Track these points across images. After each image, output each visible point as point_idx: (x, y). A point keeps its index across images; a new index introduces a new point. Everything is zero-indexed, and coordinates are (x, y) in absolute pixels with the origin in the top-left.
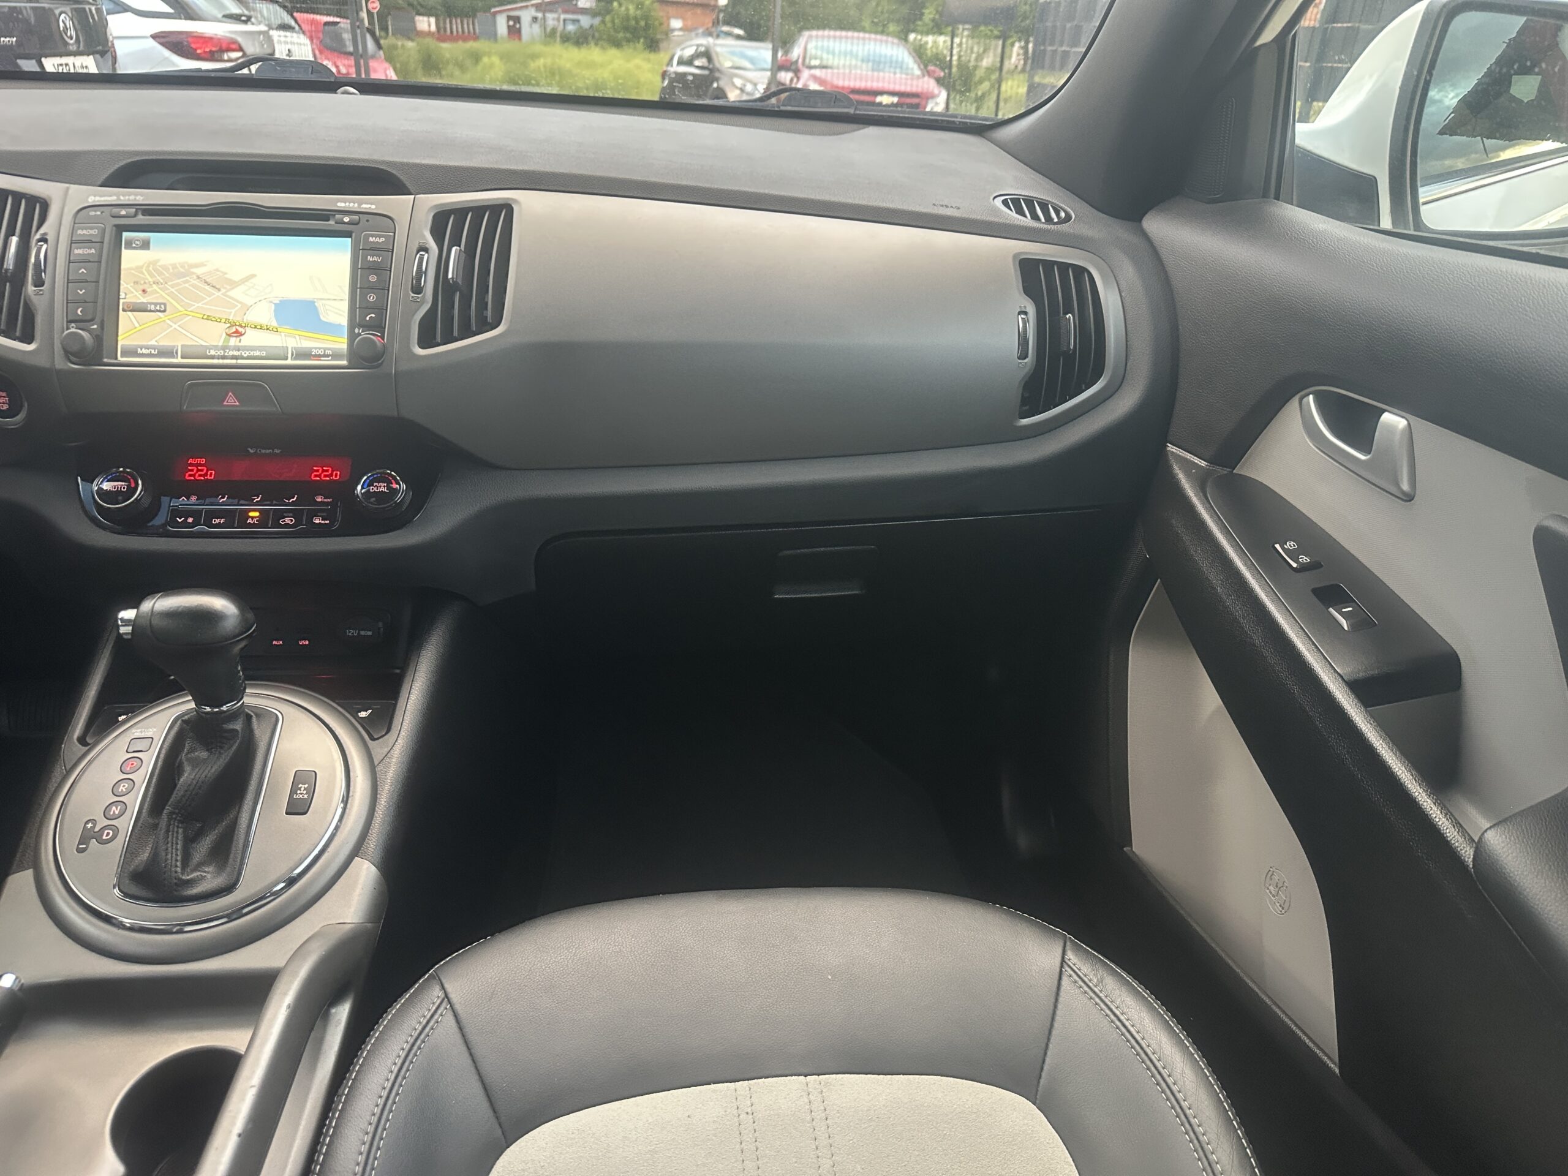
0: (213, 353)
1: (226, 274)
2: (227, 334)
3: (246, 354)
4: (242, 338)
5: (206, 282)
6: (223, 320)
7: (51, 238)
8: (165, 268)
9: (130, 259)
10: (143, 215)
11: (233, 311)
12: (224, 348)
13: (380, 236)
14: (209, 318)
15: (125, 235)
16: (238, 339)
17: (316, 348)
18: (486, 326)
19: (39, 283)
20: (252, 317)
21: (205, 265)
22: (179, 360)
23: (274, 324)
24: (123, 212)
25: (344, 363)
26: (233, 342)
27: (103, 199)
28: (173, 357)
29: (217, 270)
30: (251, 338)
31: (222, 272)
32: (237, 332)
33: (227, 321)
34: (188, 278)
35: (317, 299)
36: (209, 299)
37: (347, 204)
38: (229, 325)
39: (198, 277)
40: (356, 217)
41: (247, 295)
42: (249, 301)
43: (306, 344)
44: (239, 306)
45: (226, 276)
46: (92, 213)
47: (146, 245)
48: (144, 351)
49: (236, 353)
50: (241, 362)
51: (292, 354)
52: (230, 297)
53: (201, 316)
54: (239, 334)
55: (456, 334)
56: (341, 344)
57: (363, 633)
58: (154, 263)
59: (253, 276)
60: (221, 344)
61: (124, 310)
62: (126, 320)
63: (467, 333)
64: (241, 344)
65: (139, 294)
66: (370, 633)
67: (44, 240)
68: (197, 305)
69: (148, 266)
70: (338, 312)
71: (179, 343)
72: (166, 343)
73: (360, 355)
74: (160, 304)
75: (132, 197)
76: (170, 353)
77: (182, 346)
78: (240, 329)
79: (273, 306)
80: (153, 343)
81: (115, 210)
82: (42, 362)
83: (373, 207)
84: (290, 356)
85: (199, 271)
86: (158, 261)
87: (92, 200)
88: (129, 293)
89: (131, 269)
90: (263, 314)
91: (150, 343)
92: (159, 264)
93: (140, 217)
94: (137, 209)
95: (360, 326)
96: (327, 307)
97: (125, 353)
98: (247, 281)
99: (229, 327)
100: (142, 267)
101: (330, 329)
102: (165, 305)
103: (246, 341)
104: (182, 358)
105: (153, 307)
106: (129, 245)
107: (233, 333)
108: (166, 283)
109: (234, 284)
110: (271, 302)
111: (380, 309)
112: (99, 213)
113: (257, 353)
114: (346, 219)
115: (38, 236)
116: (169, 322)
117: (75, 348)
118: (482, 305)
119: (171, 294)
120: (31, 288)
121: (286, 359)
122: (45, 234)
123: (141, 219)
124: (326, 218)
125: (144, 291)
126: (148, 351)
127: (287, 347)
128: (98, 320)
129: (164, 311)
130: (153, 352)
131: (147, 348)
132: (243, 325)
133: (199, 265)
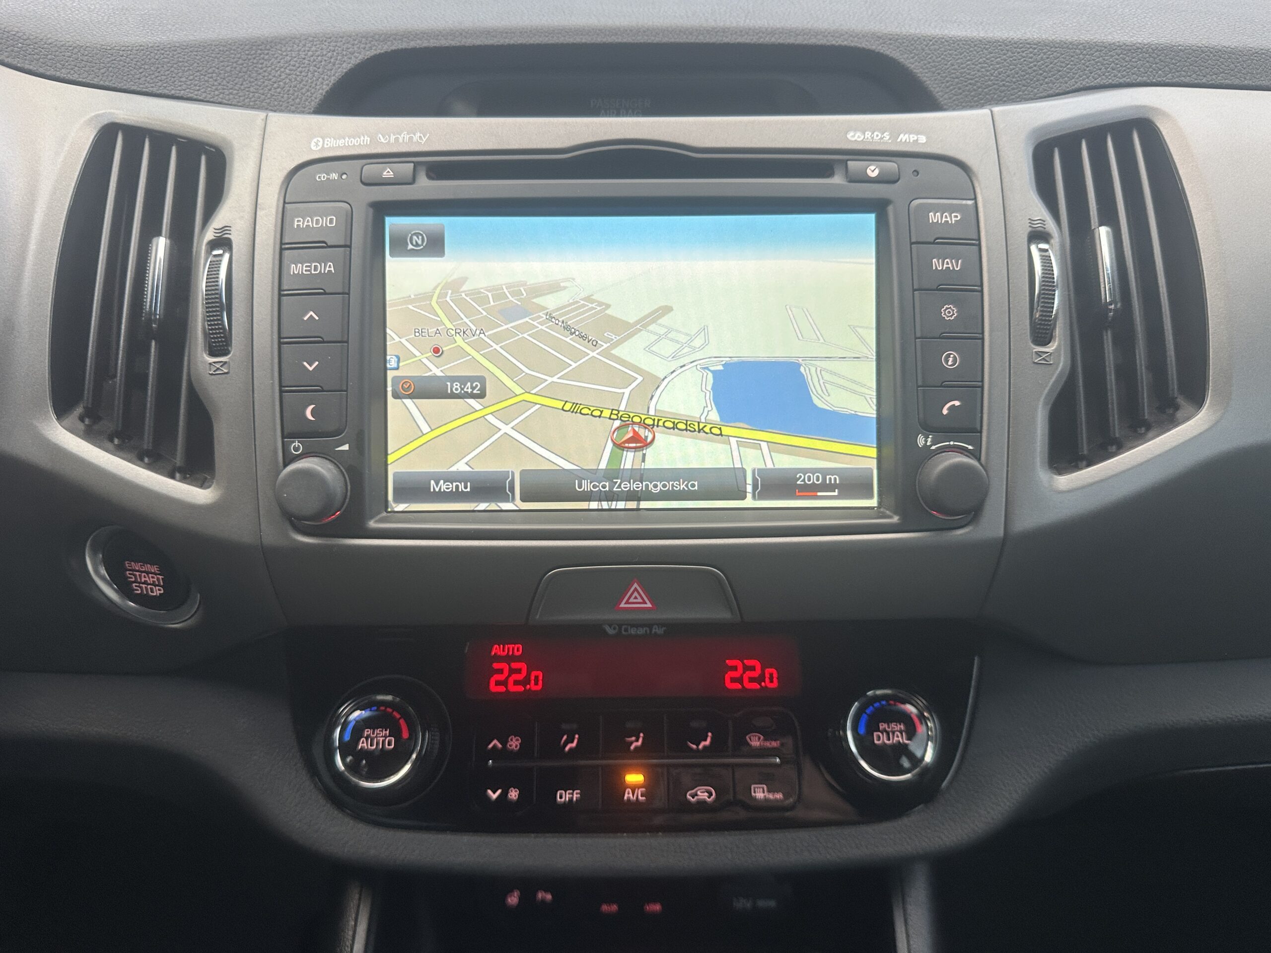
0: (587, 486)
1: (608, 306)
2: (614, 444)
3: (657, 487)
4: (649, 451)
5: (567, 328)
6: (606, 413)
7: (238, 238)
8: (478, 296)
9: (403, 277)
10: (430, 177)
11: (627, 391)
12: (612, 474)
14: (576, 409)
16: (639, 454)
17: (805, 471)
18: (1173, 408)
19: (217, 344)
20: (665, 403)
21: (565, 288)
24: (388, 173)
26: (629, 460)
27: (341, 142)
28: (506, 499)
29: (588, 299)
30: (667, 452)
31: (600, 304)
32: (636, 438)
33: (615, 414)
34: (527, 319)
35: (805, 358)
36: (574, 365)
37: (868, 134)
38: (617, 423)
40: (891, 166)
41: (653, 353)
42: (659, 369)
43: (785, 462)
44: (640, 379)
45: (608, 312)
46: (323, 177)
47: (435, 245)
48: (443, 486)
50: (646, 506)
51: (755, 487)
53: (560, 405)
56: (859, 461)
58: (455, 285)
60: (603, 465)
61: (396, 396)
62: (401, 417)
64: (649, 464)
65: (426, 358)
67: (222, 242)
68: (550, 380)
69: (442, 295)
70: (852, 387)
71: (515, 467)
72: (487, 466)
74: (472, 379)
75: (404, 137)
76: (498, 489)
77: (523, 473)
79: (710, 375)
80: (461, 467)
81: (370, 169)
83: (920, 139)
84: (749, 489)
86: (463, 280)
88: (404, 356)
89: (408, 300)
91: (454, 469)
92: (466, 287)
93: (423, 181)
94: (416, 164)
95: (928, 429)
96: (827, 376)
97: (403, 492)
98: (654, 321)
99: (618, 428)
102: (482, 380)
103: (656, 457)
104: (524, 499)
106: (401, 246)
107: (629, 441)
108: (482, 332)
110: (707, 368)
111: (968, 388)
112: (334, 176)
113: (681, 485)
115: (210, 235)
116: (490, 418)
117: (310, 502)
119: (493, 357)
120: (201, 358)
121: (742, 495)
122: (225, 229)
123: (426, 187)
124: (827, 170)
126: (452, 487)
127: (744, 471)
128: (348, 430)
130: (461, 487)
131: (450, 478)
132: (648, 422)
133: (554, 288)
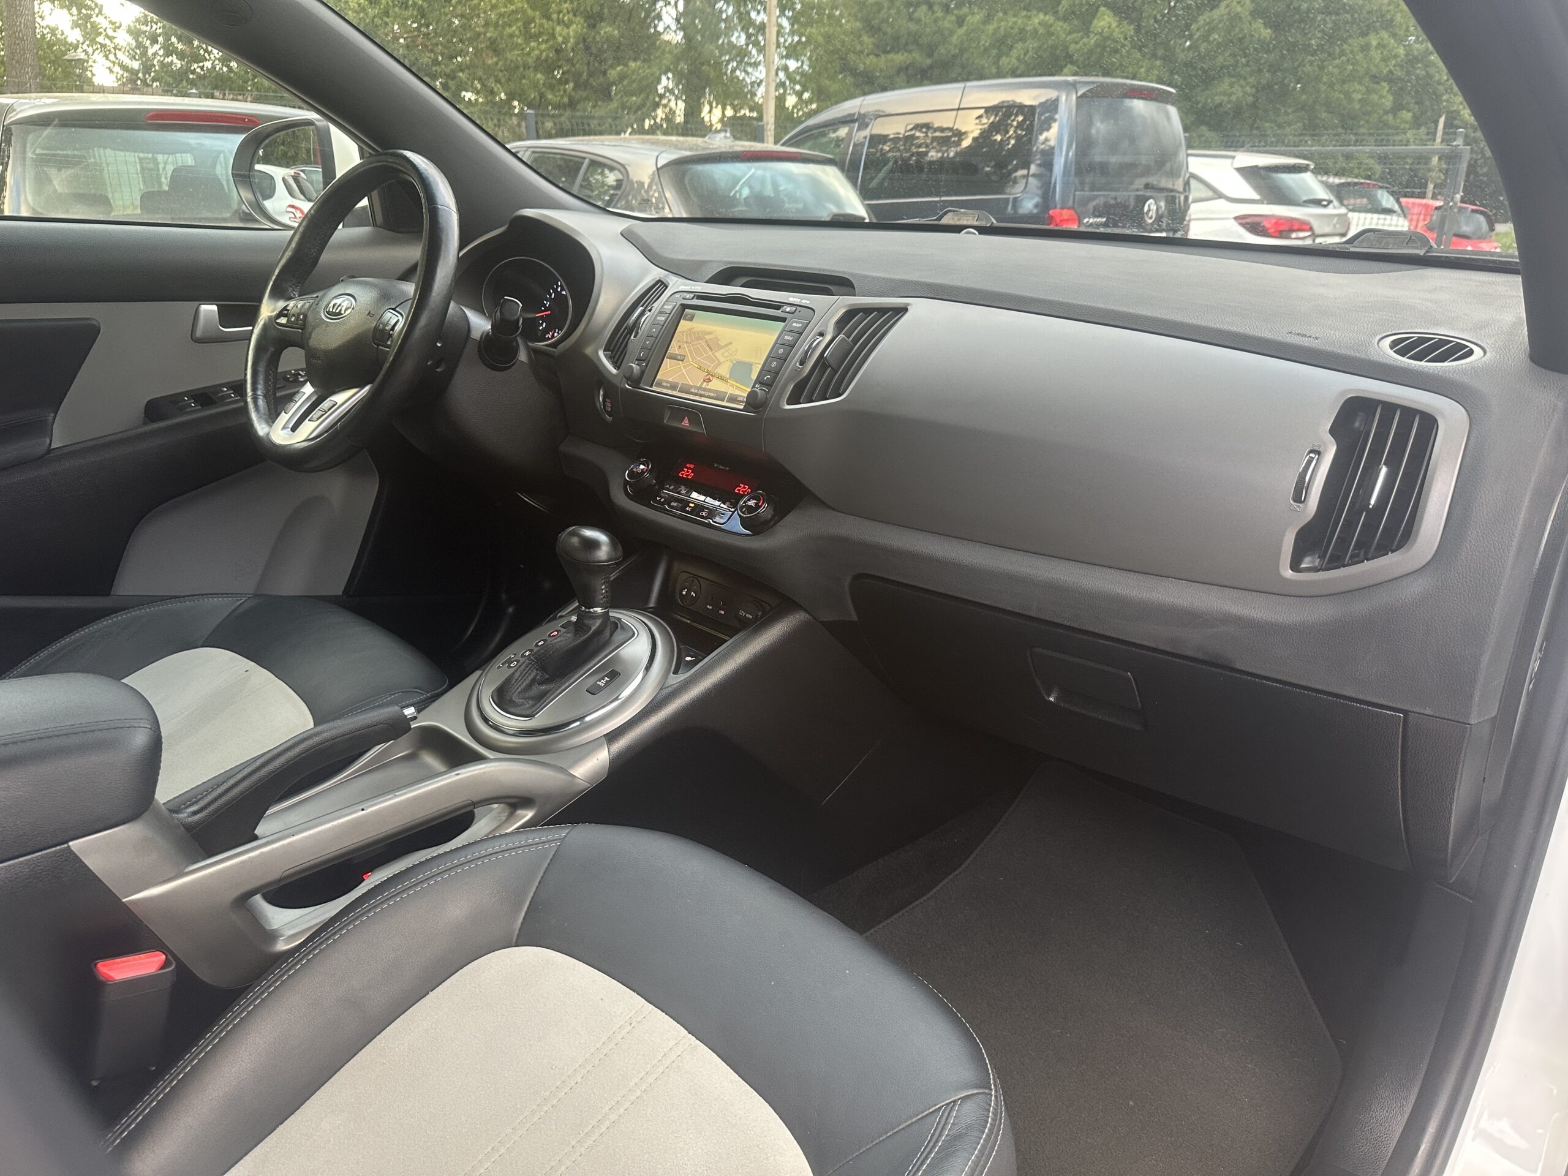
0: (693, 390)
2: (703, 380)
3: (706, 394)
4: (710, 383)
7: (654, 310)
9: (682, 326)
12: (699, 388)
13: (799, 323)
14: (700, 368)
15: (686, 310)
16: (707, 384)
17: (740, 396)
18: (838, 395)
20: (719, 370)
21: (712, 334)
22: (675, 393)
23: (728, 376)
24: (688, 296)
25: (742, 407)
26: (703, 385)
28: (675, 390)
30: (716, 385)
33: (707, 371)
37: (796, 299)
39: (706, 341)
40: (795, 309)
43: (735, 392)
45: (719, 342)
46: (676, 296)
47: (692, 318)
48: (665, 385)
49: (702, 393)
50: (703, 399)
51: (727, 398)
52: (715, 356)
54: (709, 380)
55: (814, 396)
56: (747, 393)
57: (747, 615)
58: (691, 328)
59: (731, 343)
60: (698, 386)
61: (667, 357)
62: (665, 363)
63: (819, 397)
64: (708, 387)
66: (751, 617)
67: (651, 309)
70: (756, 371)
71: (680, 383)
72: (677, 381)
73: (750, 402)
75: (696, 287)
76: (675, 388)
77: (682, 384)
78: (711, 378)
80: (670, 380)
81: (686, 295)
82: (616, 382)
83: (808, 302)
84: (725, 399)
85: (708, 337)
86: (693, 328)
87: (681, 288)
88: (674, 349)
90: (724, 370)
91: (668, 380)
92: (694, 330)
93: (698, 300)
94: (695, 295)
95: (759, 382)
96: (754, 367)
97: (656, 384)
99: (706, 375)
100: (684, 332)
103: (711, 386)
104: (678, 391)
105: (679, 357)
106: (685, 318)
107: (707, 379)
109: (720, 347)
110: (732, 362)
111: (776, 373)
112: (678, 296)
113: (712, 395)
114: (788, 309)
121: (723, 401)
122: (653, 307)
124: (778, 308)
125: (680, 347)
127: (727, 393)
128: (647, 361)
129: (682, 361)
130: (669, 386)
131: (667, 383)
133: (710, 333)
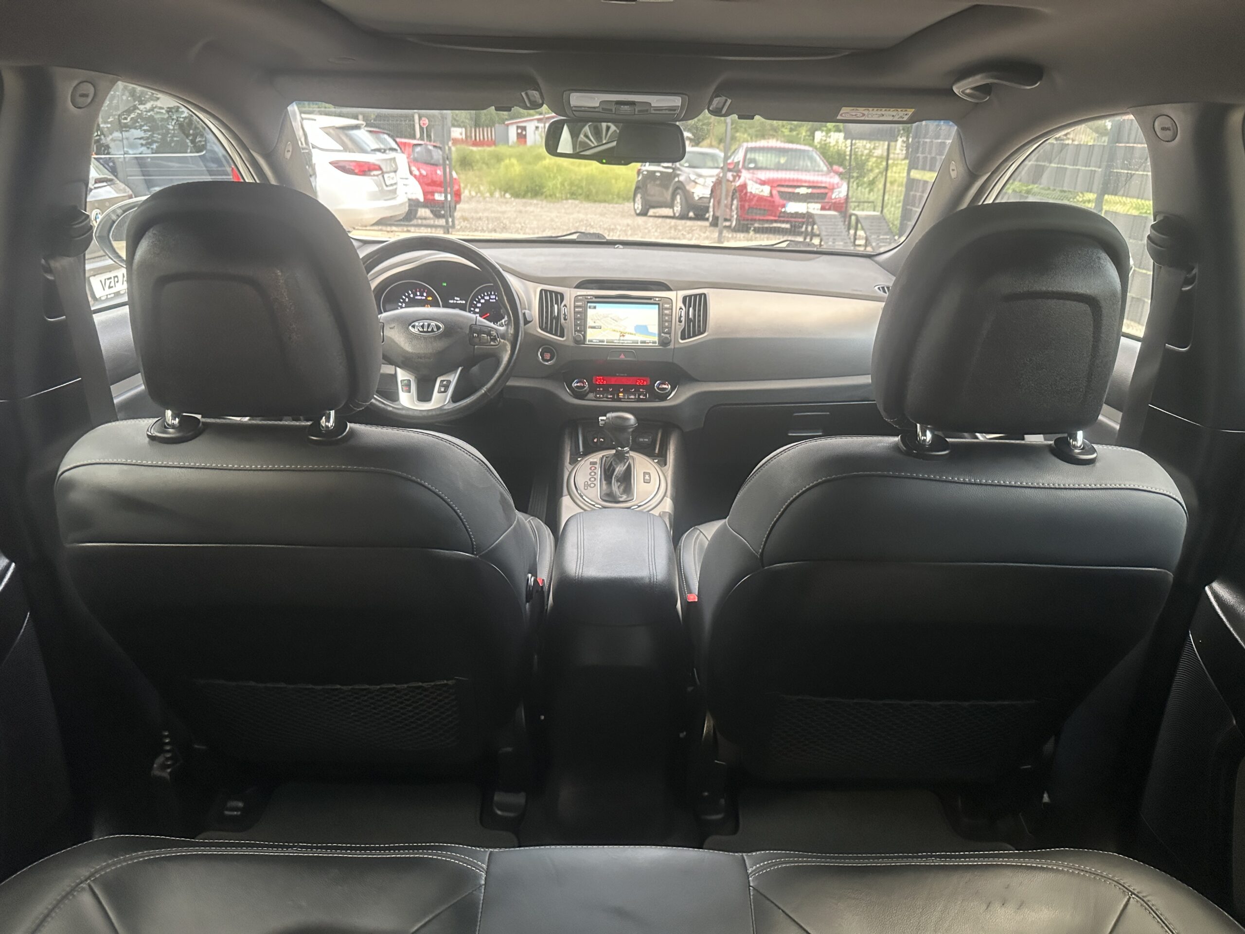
0: (615, 341)
1: (619, 316)
2: (620, 336)
3: (626, 342)
5: (613, 319)
6: (619, 331)
7: (568, 306)
8: (601, 315)
9: (590, 312)
10: (595, 298)
11: (622, 328)
12: (619, 340)
13: (666, 305)
14: (614, 331)
15: (589, 304)
17: (647, 340)
18: (702, 333)
19: (565, 319)
20: (627, 330)
22: (605, 343)
23: (634, 332)
24: (589, 298)
25: (657, 345)
26: (622, 338)
27: (582, 293)
29: (617, 315)
30: (627, 337)
34: (608, 318)
35: (648, 325)
36: (614, 325)
37: (657, 294)
38: (620, 333)
39: (611, 318)
40: (660, 299)
41: (626, 323)
42: (627, 325)
43: (645, 339)
44: (624, 327)
46: (578, 298)
47: (595, 308)
49: (623, 342)
50: (624, 344)
51: (640, 342)
52: (621, 324)
53: (612, 330)
54: (623, 336)
55: (691, 335)
56: (656, 339)
58: (597, 313)
59: (628, 317)
60: (618, 339)
61: (588, 328)
62: (589, 331)
63: (695, 335)
65: (592, 323)
67: (565, 306)
68: (611, 327)
69: (596, 315)
70: (654, 328)
71: (605, 339)
72: (601, 338)
73: (664, 342)
74: (598, 326)
75: (590, 292)
76: (603, 341)
79: (634, 327)
81: (587, 297)
82: (567, 343)
83: (664, 295)
85: (611, 316)
87: (579, 293)
88: (590, 323)
89: (590, 315)
90: (631, 329)
91: (596, 338)
92: (599, 314)
94: (592, 296)
95: (663, 333)
96: (650, 327)
97: (589, 341)
98: (626, 319)
100: (594, 315)
101: (652, 334)
102: (600, 326)
103: (625, 338)
105: (596, 327)
106: (590, 307)
108: (601, 320)
109: (622, 320)
111: (668, 328)
112: (580, 297)
113: (629, 342)
114: (656, 299)
115: (563, 305)
116: (601, 332)
117: (579, 339)
118: (699, 326)
119: (603, 323)
120: (563, 321)
121: (638, 343)
122: (565, 304)
123: (594, 300)
124: (651, 299)
125: (594, 322)
127: (638, 340)
128: (582, 331)
129: (599, 328)
130: (597, 341)
131: (595, 340)
132: (625, 333)
133: (611, 313)
